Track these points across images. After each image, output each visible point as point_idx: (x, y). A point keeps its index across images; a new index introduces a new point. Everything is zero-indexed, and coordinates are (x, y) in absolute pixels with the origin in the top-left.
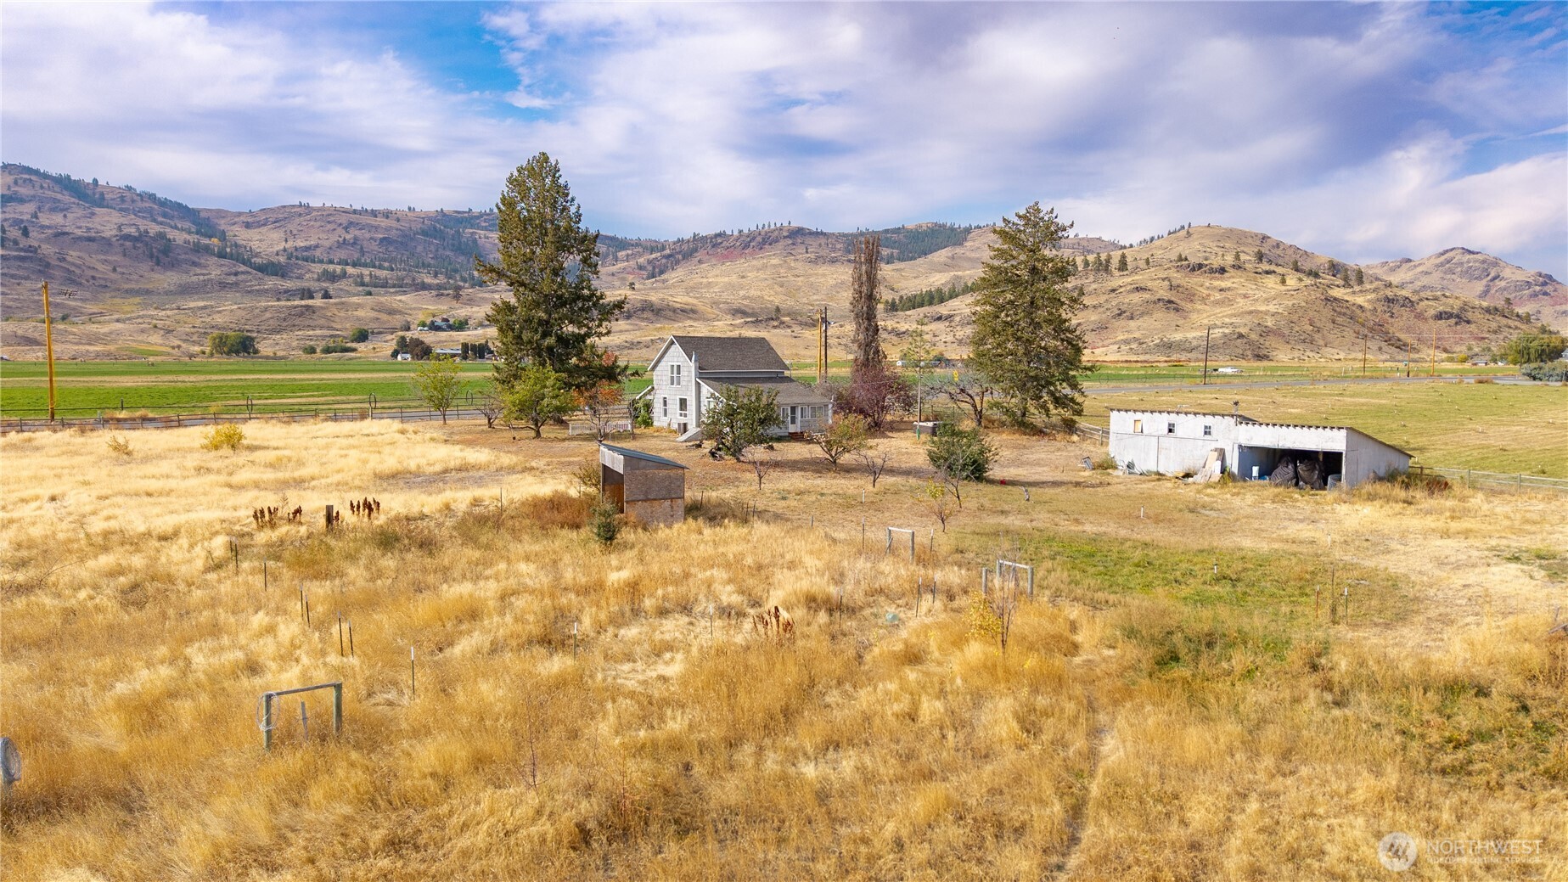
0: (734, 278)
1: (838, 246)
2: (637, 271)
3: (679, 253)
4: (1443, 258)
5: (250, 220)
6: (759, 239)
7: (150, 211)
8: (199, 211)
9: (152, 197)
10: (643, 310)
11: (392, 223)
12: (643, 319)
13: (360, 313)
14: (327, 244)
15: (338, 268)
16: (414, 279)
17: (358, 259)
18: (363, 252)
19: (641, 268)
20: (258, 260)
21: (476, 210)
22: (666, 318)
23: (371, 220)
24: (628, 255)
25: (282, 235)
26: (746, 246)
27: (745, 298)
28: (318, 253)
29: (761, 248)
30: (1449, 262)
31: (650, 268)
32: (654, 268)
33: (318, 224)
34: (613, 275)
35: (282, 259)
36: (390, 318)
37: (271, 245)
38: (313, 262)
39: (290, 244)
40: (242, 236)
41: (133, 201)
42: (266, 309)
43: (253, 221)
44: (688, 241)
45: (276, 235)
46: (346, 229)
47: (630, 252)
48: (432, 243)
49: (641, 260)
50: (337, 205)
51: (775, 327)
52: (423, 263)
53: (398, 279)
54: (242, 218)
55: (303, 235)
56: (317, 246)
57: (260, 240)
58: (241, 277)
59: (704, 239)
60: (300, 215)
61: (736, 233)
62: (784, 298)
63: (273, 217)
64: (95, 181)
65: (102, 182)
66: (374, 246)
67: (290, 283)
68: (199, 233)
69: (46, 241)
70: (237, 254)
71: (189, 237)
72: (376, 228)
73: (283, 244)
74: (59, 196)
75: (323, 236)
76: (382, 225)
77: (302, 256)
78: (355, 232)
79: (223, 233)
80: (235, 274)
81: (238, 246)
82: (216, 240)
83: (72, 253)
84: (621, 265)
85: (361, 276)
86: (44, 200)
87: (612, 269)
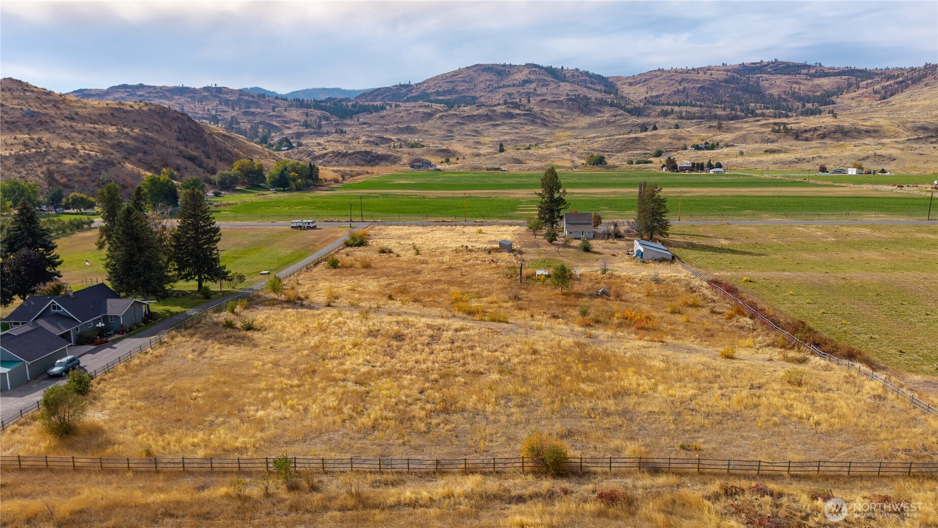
2: (872, 95)
3: (911, 79)
5: (632, 81)
7: (585, 81)
9: (587, 73)
11: (707, 76)
12: (833, 138)
13: (662, 140)
14: (668, 93)
15: (669, 108)
16: (710, 113)
17: (684, 101)
18: (687, 96)
19: (876, 92)
20: (629, 107)
21: (766, 61)
23: (694, 76)
24: (867, 84)
25: (646, 89)
28: (662, 99)
31: (883, 92)
32: (886, 92)
33: (666, 81)
34: (853, 99)
35: (642, 104)
36: (678, 142)
37: (639, 96)
38: (658, 104)
39: (649, 94)
40: (626, 90)
41: (578, 76)
42: (617, 140)
43: (634, 81)
45: (643, 90)
46: (680, 83)
47: (870, 81)
48: (730, 87)
49: (877, 87)
52: (721, 100)
53: (702, 113)
54: (629, 80)
55: (656, 88)
56: (663, 95)
57: (634, 93)
58: (617, 118)
60: (657, 76)
63: (644, 78)
64: (562, 67)
65: (565, 68)
66: (695, 92)
67: (640, 120)
68: (605, 92)
69: (537, 104)
70: (620, 104)
71: (599, 95)
72: (697, 81)
73: (645, 95)
74: (546, 78)
75: (667, 88)
76: (701, 78)
77: (652, 102)
78: (685, 84)
79: (617, 90)
80: (615, 116)
81: (622, 97)
82: (612, 95)
83: (546, 110)
84: (860, 91)
85: (681, 112)
86: (539, 81)
87: (853, 94)
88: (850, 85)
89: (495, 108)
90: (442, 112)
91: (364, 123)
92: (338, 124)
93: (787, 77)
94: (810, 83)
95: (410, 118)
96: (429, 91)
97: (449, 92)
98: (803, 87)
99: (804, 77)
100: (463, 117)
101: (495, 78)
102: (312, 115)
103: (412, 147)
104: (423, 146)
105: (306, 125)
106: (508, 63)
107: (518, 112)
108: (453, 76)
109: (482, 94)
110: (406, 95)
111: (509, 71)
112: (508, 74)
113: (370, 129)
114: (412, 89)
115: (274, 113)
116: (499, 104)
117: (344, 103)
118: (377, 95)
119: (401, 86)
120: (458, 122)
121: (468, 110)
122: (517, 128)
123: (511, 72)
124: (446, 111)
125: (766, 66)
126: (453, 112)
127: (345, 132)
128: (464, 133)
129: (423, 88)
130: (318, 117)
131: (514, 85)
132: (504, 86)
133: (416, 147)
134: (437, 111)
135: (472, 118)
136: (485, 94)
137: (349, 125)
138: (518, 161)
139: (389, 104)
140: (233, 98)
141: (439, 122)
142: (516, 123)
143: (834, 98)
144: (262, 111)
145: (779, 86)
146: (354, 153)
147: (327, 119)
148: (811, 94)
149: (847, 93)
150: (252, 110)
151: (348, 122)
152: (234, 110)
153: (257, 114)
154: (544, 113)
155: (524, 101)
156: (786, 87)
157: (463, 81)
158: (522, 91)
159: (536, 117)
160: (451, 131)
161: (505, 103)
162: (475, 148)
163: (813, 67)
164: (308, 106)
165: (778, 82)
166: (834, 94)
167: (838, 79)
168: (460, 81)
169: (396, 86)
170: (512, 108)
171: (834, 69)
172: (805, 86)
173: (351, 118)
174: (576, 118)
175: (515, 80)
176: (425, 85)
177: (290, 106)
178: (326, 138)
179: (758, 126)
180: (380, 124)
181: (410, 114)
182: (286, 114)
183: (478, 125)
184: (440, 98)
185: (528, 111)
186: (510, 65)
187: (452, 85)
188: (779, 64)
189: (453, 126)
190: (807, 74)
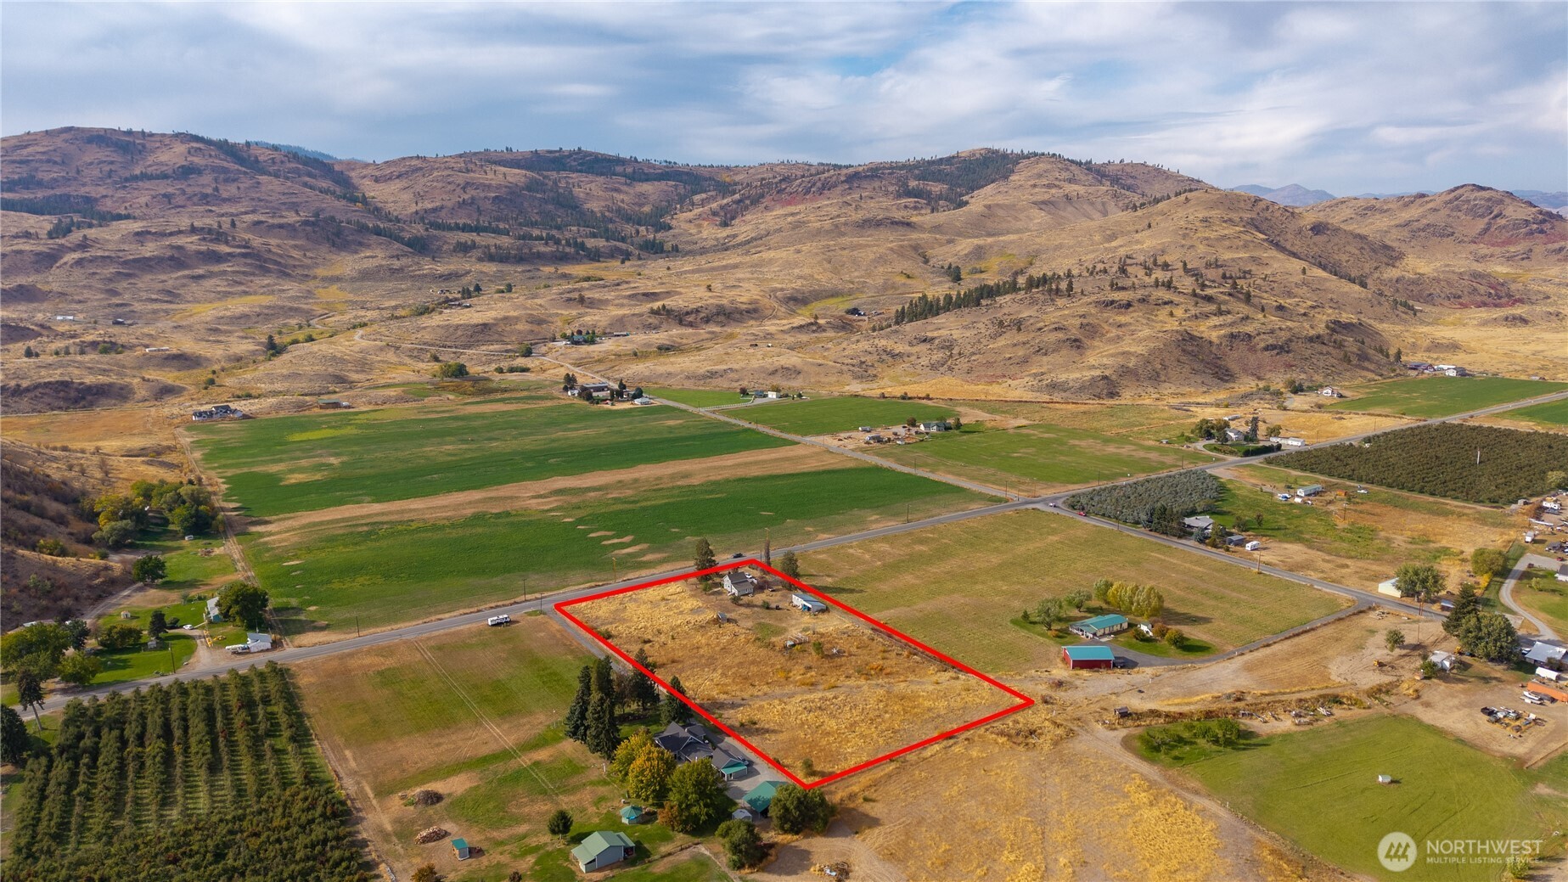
1: (891, 189)
2: (712, 219)
3: (748, 198)
4: (1453, 194)
5: (377, 173)
9: (292, 153)
10: (718, 314)
11: (501, 179)
14: (449, 204)
15: (465, 236)
16: (530, 249)
17: (481, 224)
18: (481, 213)
20: (405, 233)
22: (734, 320)
23: (483, 180)
24: (703, 200)
25: (410, 194)
26: (808, 192)
28: (445, 217)
29: (821, 194)
30: (1457, 199)
31: (722, 214)
32: (726, 214)
33: (442, 185)
34: (690, 221)
36: (540, 328)
37: (404, 208)
38: (445, 228)
39: (420, 205)
40: (372, 191)
41: (282, 162)
43: (380, 175)
46: (464, 189)
47: (704, 194)
48: (536, 198)
49: (715, 206)
51: (814, 331)
53: (517, 249)
54: (370, 171)
55: (429, 195)
56: (442, 207)
57: (394, 202)
60: (420, 168)
63: (396, 170)
64: (246, 142)
66: (488, 205)
69: (248, 230)
72: (489, 186)
73: (414, 207)
74: (226, 164)
75: (445, 197)
76: (493, 183)
77: (429, 220)
78: (471, 193)
79: (361, 192)
80: (398, 258)
81: (380, 213)
82: (360, 205)
83: (273, 243)
84: (697, 211)
85: (487, 246)
86: (216, 170)
87: (689, 215)
88: (681, 199)
93: (602, 179)
94: (631, 191)
98: (626, 199)
99: (623, 180)
100: (126, 263)
101: (117, 158)
103: (106, 350)
107: (225, 249)
109: (102, 190)
111: (144, 146)
112: (142, 151)
116: (179, 231)
122: (240, 283)
123: (149, 147)
125: (568, 157)
126: (100, 253)
131: (165, 176)
132: (145, 177)
133: (115, 351)
134: (63, 248)
135: (144, 264)
136: (110, 192)
141: (79, 273)
142: (235, 273)
145: (598, 197)
148: (637, 210)
149: (681, 211)
154: (273, 249)
156: (606, 198)
157: (47, 161)
158: (189, 190)
159: (263, 260)
163: (629, 163)
165: (593, 188)
166: (666, 212)
167: (663, 184)
168: (39, 161)
170: (210, 240)
171: (655, 169)
172: (628, 197)
174: (327, 257)
175: (162, 164)
183: (164, 279)
185: (242, 247)
186: (143, 132)
187: (26, 167)
188: (585, 156)
189: (110, 280)
190: (625, 175)
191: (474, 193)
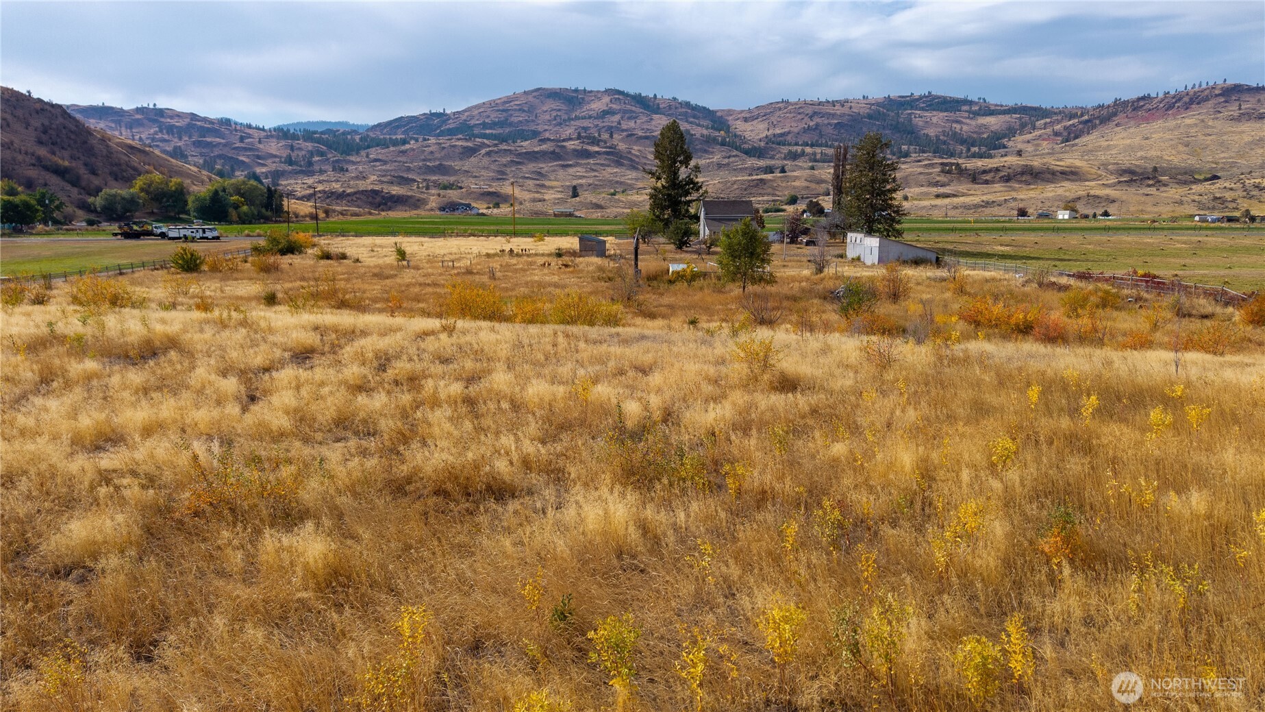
0: (1137, 140)
2: (1052, 137)
3: (1098, 117)
5: (748, 115)
6: (1186, 99)
7: (685, 114)
8: (716, 112)
9: (688, 104)
10: (1022, 173)
11: (846, 110)
12: (1021, 182)
13: (797, 183)
14: (796, 130)
15: (799, 149)
17: (817, 141)
18: (821, 136)
19: (1056, 134)
20: (746, 146)
21: (917, 94)
22: (1043, 180)
23: (830, 109)
24: (1045, 124)
25: (766, 125)
27: (1142, 158)
28: (789, 138)
29: (1187, 108)
31: (1065, 134)
32: (1069, 134)
33: (792, 115)
34: (1028, 142)
35: (762, 144)
36: (817, 186)
37: (758, 134)
38: (784, 145)
39: (771, 132)
40: (740, 127)
41: (676, 108)
42: (735, 182)
43: (750, 117)
44: (1109, 106)
45: (763, 126)
46: (811, 118)
47: (1048, 120)
48: (875, 124)
49: (1058, 127)
50: (808, 99)
54: (743, 115)
55: (781, 124)
56: (789, 133)
57: (752, 131)
58: (732, 159)
59: (1126, 103)
60: (780, 109)
61: (1161, 95)
62: (1185, 157)
63: (763, 112)
64: (655, 95)
65: (659, 96)
66: (830, 130)
67: (762, 163)
68: (713, 128)
69: (622, 140)
70: (734, 142)
71: (705, 132)
72: (833, 115)
73: (766, 132)
74: (634, 108)
75: (794, 124)
76: (838, 112)
77: (777, 141)
78: (817, 120)
79: (729, 127)
80: (729, 157)
81: (736, 136)
82: (722, 132)
83: (635, 148)
84: (1037, 133)
85: (814, 154)
86: (625, 112)
87: (1029, 137)
88: (1023, 126)
89: (564, 144)
90: (489, 146)
91: (376, 160)
92: (337, 161)
93: (945, 114)
94: (973, 123)
95: (443, 153)
96: (473, 122)
97: (501, 124)
98: (965, 128)
99: (966, 115)
100: (520, 154)
101: (564, 107)
102: (300, 149)
103: (445, 188)
104: (461, 188)
105: (289, 161)
106: (581, 88)
107: (597, 149)
108: (505, 103)
109: (546, 127)
110: (439, 127)
111: (583, 99)
112: (582, 102)
113: (384, 167)
114: (448, 120)
115: (243, 145)
116: (571, 139)
117: (349, 137)
118: (398, 127)
119: (432, 114)
120: (512, 161)
121: (527, 145)
122: (595, 171)
123: (586, 99)
124: (496, 145)
125: (917, 100)
126: (506, 147)
127: (347, 170)
128: (522, 175)
129: (464, 117)
130: (308, 151)
131: (590, 117)
132: (577, 118)
133: (451, 189)
134: (484, 145)
135: (533, 156)
136: (550, 128)
137: (353, 163)
138: (598, 207)
139: (414, 139)
140: (180, 123)
141: (486, 161)
142: (594, 164)
143: (1005, 141)
144: (223, 141)
145: (936, 125)
146: (355, 193)
147: (322, 154)
148: (975, 136)
149: (1021, 134)
150: (209, 140)
151: (353, 158)
152: (180, 139)
153: (215, 146)
154: (633, 152)
155: (605, 136)
156: (945, 127)
157: (520, 110)
158: (601, 125)
159: (621, 157)
160: (503, 173)
161: (579, 137)
162: (538, 192)
163: (976, 103)
164: (294, 137)
165: (935, 120)
166: (1004, 136)
167: (1007, 118)
168: (515, 110)
169: (425, 114)
170: (588, 144)
171: (1002, 106)
172: (968, 126)
173: (358, 153)
175: (591, 110)
176: (466, 114)
177: (267, 137)
178: (316, 178)
179: (921, 166)
180: (400, 162)
181: (444, 148)
182: (261, 146)
183: (541, 165)
184: (487, 131)
185: (610, 148)
186: (585, 90)
187: (505, 114)
188: (934, 99)
189: (505, 166)
190: (969, 112)
191: (819, 120)
